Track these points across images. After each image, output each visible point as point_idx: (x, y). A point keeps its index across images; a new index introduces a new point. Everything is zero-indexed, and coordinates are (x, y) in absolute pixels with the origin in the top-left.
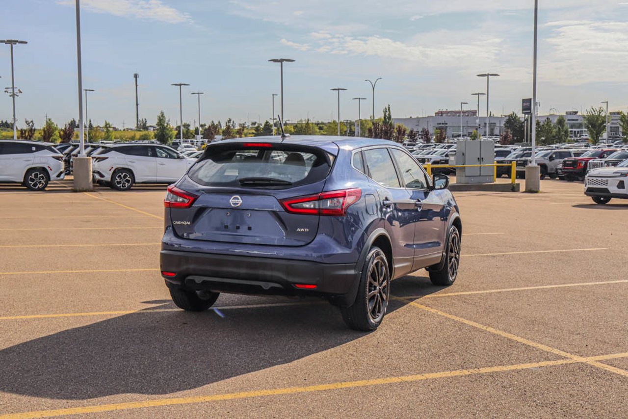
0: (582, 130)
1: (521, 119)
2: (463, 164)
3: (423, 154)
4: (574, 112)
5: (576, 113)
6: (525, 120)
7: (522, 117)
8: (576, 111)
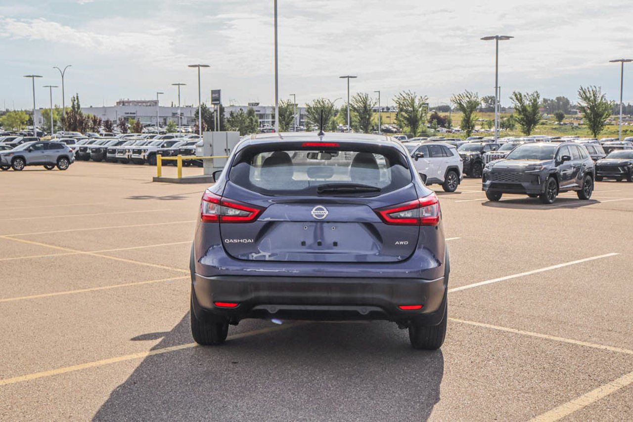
0: (263, 120)
1: (210, 110)
2: (211, 156)
3: (137, 145)
4: (256, 103)
5: (258, 104)
6: (215, 111)
7: (211, 108)
8: (257, 102)
